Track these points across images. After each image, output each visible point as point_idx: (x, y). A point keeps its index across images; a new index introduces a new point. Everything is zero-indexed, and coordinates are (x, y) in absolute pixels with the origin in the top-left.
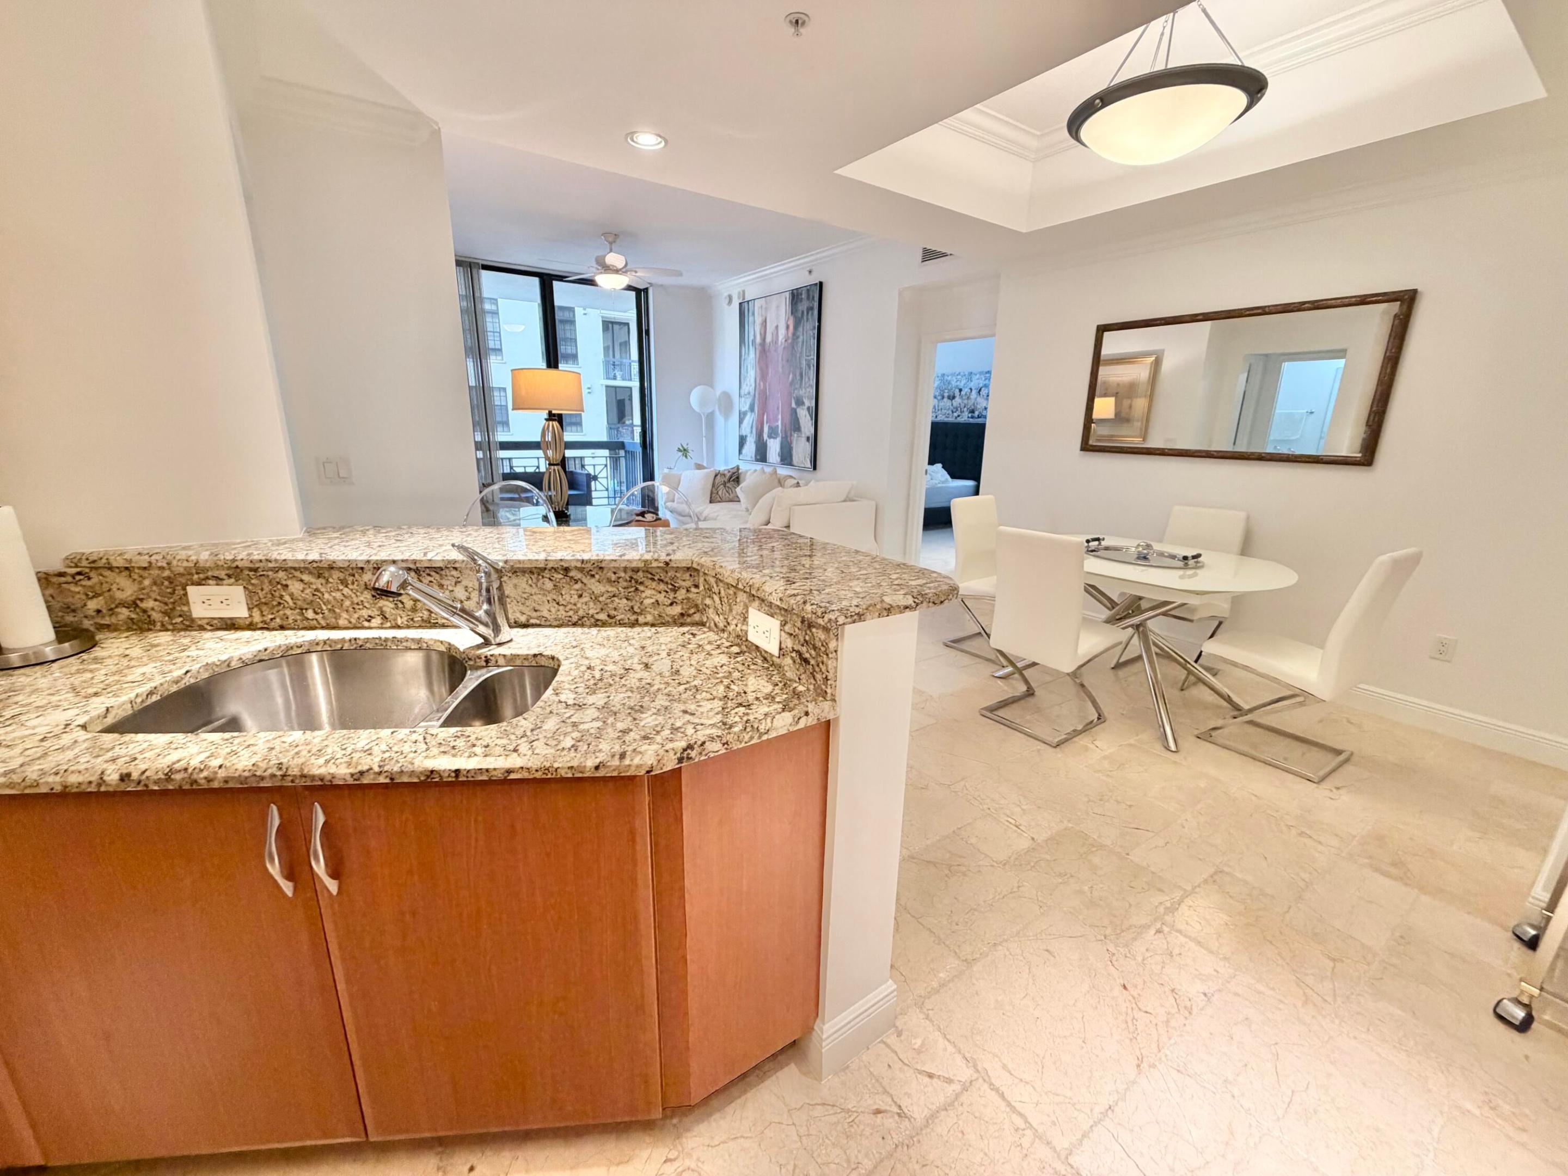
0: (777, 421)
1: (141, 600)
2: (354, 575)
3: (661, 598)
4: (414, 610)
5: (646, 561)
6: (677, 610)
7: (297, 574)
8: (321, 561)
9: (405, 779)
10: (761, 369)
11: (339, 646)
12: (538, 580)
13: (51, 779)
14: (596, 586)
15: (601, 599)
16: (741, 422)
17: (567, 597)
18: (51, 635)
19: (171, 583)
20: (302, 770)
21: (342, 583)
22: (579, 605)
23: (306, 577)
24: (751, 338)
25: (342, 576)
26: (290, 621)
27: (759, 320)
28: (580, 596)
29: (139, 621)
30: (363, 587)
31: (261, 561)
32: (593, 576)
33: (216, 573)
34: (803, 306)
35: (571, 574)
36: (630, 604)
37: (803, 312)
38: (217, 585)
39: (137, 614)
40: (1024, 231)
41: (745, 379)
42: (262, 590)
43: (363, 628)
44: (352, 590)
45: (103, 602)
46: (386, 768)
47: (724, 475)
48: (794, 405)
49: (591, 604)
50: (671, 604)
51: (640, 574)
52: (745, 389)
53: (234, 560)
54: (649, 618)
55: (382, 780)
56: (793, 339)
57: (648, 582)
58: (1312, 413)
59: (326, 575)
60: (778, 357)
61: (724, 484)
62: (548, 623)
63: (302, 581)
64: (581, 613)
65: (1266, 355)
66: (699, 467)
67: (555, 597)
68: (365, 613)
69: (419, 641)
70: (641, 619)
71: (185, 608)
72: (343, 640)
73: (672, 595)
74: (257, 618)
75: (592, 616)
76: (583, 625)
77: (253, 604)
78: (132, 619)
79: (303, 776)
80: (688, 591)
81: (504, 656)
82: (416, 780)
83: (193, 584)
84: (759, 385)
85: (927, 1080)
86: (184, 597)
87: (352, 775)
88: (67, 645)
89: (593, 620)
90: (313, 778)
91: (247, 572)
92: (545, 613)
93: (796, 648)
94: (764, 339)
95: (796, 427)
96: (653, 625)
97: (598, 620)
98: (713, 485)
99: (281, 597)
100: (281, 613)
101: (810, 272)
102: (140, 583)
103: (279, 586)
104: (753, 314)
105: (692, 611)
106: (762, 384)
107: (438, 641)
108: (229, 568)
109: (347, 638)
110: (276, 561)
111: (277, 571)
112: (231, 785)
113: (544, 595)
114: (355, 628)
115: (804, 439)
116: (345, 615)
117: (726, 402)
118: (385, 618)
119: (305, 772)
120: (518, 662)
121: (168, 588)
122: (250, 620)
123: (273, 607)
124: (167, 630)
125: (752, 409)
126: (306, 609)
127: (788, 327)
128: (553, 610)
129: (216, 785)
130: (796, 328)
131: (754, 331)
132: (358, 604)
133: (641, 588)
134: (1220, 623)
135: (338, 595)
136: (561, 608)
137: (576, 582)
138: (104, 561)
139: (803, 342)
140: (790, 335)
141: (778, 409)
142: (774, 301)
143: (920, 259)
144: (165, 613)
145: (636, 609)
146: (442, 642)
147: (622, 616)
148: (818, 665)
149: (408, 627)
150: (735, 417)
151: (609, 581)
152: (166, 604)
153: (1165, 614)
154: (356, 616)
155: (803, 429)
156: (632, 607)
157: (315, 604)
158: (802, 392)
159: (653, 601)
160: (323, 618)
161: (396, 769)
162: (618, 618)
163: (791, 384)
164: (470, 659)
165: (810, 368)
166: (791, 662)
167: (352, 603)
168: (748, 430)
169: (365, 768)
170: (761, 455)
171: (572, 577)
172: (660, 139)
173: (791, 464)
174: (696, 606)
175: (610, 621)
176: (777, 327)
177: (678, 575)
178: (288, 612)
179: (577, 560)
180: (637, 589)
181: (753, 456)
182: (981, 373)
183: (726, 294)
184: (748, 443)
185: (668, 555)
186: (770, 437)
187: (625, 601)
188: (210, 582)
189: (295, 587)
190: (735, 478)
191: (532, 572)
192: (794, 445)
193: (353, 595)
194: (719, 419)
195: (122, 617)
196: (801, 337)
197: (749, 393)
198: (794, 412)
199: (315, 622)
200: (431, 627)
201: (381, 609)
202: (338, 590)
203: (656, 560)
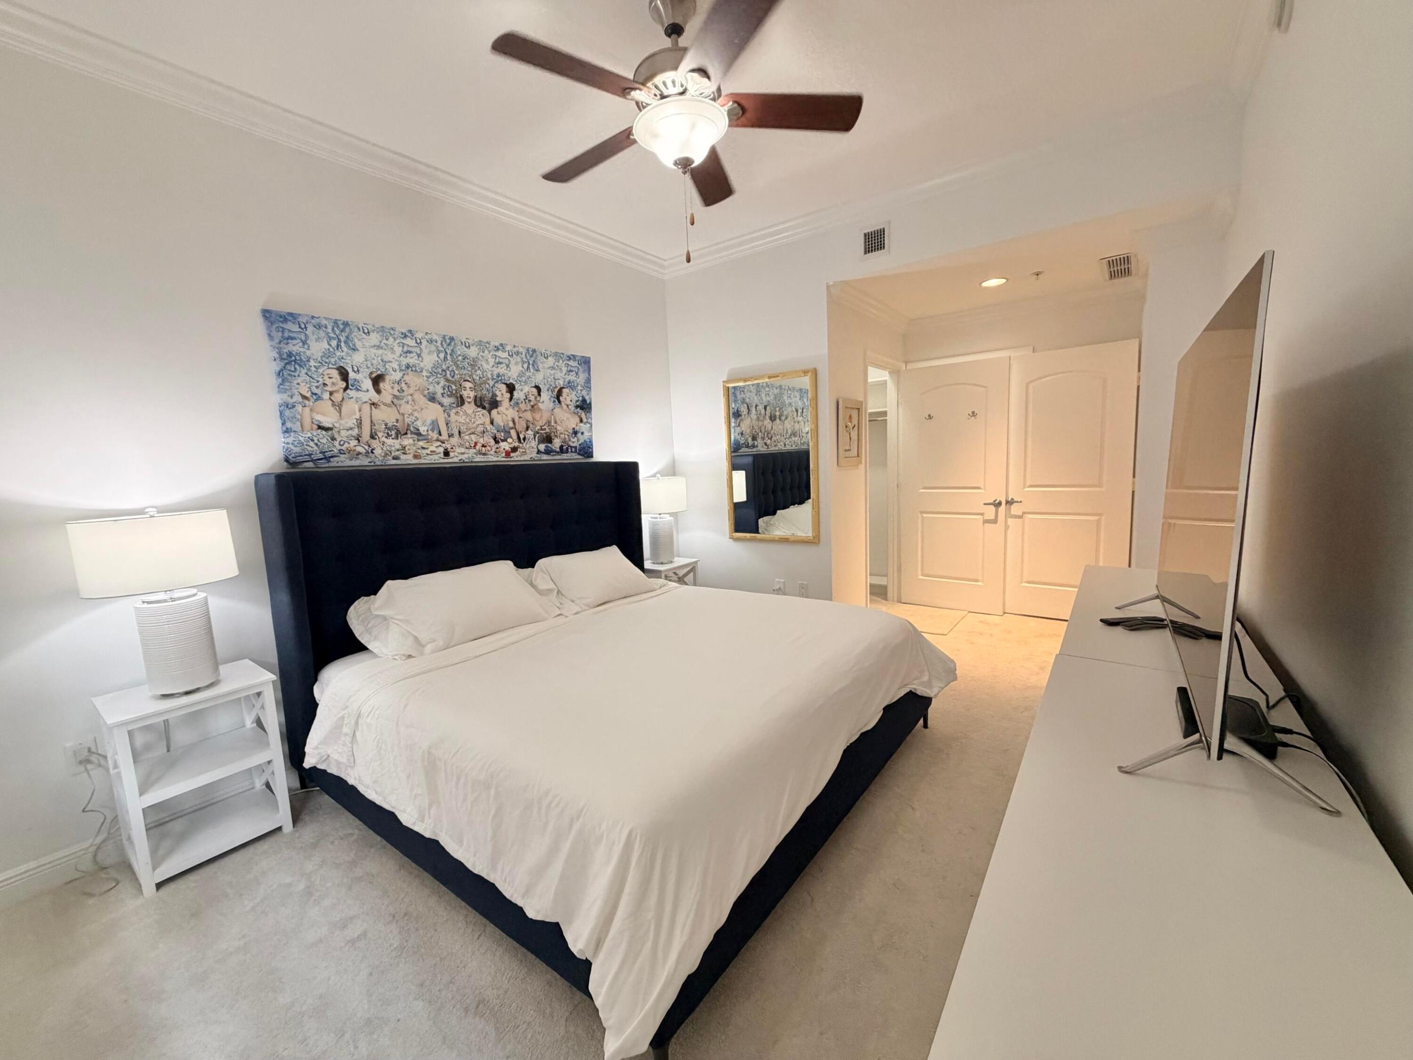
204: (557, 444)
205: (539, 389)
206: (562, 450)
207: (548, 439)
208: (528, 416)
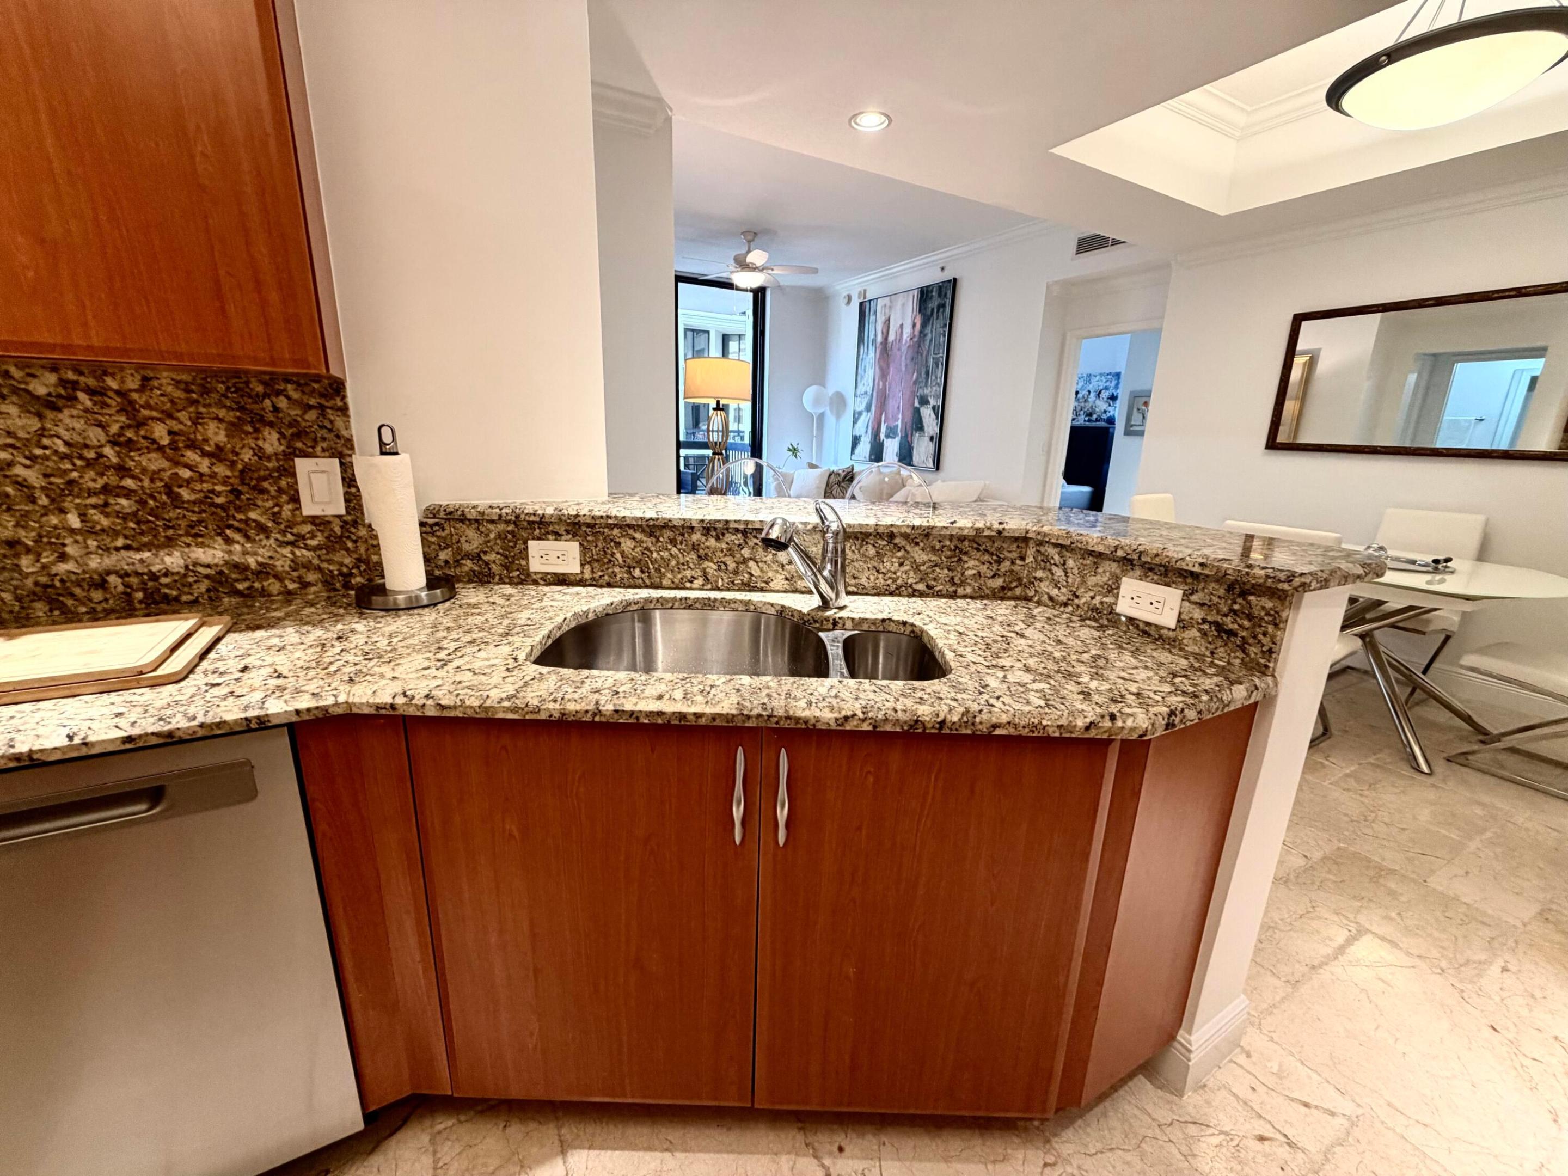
0: (897, 420)
1: (485, 553)
2: (683, 535)
3: (984, 569)
4: (736, 572)
5: (978, 529)
6: (999, 582)
7: (631, 532)
8: (658, 519)
9: (888, 728)
10: (881, 369)
11: (670, 605)
12: (861, 546)
13: (551, 706)
14: (920, 555)
15: (922, 568)
16: (855, 422)
17: (888, 565)
18: (422, 581)
19: (514, 536)
20: (786, 711)
21: (671, 542)
22: (899, 574)
23: (638, 536)
24: (872, 337)
25: (671, 534)
26: (618, 578)
27: (881, 319)
28: (901, 564)
29: (479, 573)
30: (690, 547)
31: (602, 517)
32: (917, 544)
33: (556, 528)
34: (933, 304)
35: (897, 541)
36: (951, 574)
37: (933, 309)
38: (556, 540)
39: (480, 566)
40: (1222, 214)
41: (862, 377)
42: (596, 546)
43: (685, 588)
44: (679, 550)
45: (450, 553)
46: (870, 715)
47: (839, 474)
48: (917, 404)
49: (912, 574)
50: (993, 577)
51: (966, 543)
52: (861, 389)
53: (577, 516)
54: (969, 590)
55: (866, 727)
56: (920, 337)
57: (974, 553)
58: (1482, 420)
59: (658, 534)
60: (902, 357)
61: (839, 484)
62: (865, 591)
63: (634, 538)
64: (899, 582)
65: (1435, 355)
66: (812, 466)
67: (876, 564)
68: (688, 573)
69: (747, 603)
70: (960, 591)
71: (523, 563)
72: (674, 599)
73: (995, 567)
74: (587, 575)
75: (911, 586)
76: (900, 595)
77: (585, 560)
78: (474, 571)
79: (788, 718)
80: (1013, 563)
81: (853, 619)
82: (898, 729)
83: (533, 539)
84: (878, 385)
85: (1303, 1109)
86: (524, 554)
87: (837, 719)
88: (438, 591)
89: (910, 590)
90: (798, 720)
91: (584, 528)
92: (864, 581)
93: (1209, 618)
94: (886, 338)
95: (918, 425)
96: (972, 598)
97: (915, 590)
98: (827, 485)
99: (613, 554)
100: (610, 570)
101: (943, 269)
102: (487, 535)
103: (612, 544)
104: (875, 313)
105: (1015, 584)
106: (881, 383)
107: (769, 603)
108: (568, 524)
109: (679, 596)
110: (616, 517)
111: (613, 529)
112: (718, 723)
113: (865, 562)
114: (677, 588)
115: (927, 439)
116: (669, 575)
117: (839, 401)
118: (707, 579)
119: (791, 713)
120: (865, 627)
121: (510, 541)
122: (580, 576)
123: (604, 564)
124: (505, 583)
125: (868, 409)
126: (634, 568)
127: (914, 325)
128: (872, 578)
129: (703, 721)
130: (924, 325)
131: (875, 329)
132: (683, 564)
133: (965, 558)
134: (1448, 638)
135: (665, 554)
136: (881, 576)
137: (899, 549)
138: (459, 513)
139: (931, 340)
140: (917, 333)
141: (898, 408)
142: (900, 301)
143: (1075, 251)
144: (505, 567)
145: (957, 580)
146: (772, 605)
147: (941, 587)
148: (1255, 637)
149: (728, 590)
150: (848, 417)
151: (933, 549)
152: (506, 557)
153: (1393, 626)
154: (680, 576)
155: (926, 428)
156: (952, 578)
157: (643, 563)
158: (927, 391)
159: (974, 572)
160: (649, 577)
161: (880, 716)
162: (937, 589)
163: (915, 383)
164: (816, 621)
165: (937, 366)
166: (1198, 634)
167: (678, 563)
168: (864, 430)
169: (849, 713)
170: (877, 454)
171: (895, 545)
172: (884, 118)
173: (910, 464)
174: (1019, 580)
175: (928, 591)
176: (902, 326)
177: (1005, 545)
178: (617, 570)
179: (908, 526)
180: (960, 559)
181: (868, 456)
182: (1101, 375)
183: (845, 294)
184: (862, 443)
185: (1000, 523)
186: (887, 436)
187: (946, 571)
188: (550, 537)
189: (627, 544)
190: (849, 477)
191: (857, 538)
192: (915, 445)
193: (680, 556)
194: (830, 420)
195: (466, 569)
196: (930, 335)
197: (866, 393)
198: (917, 411)
199: (640, 581)
200: (750, 591)
201: (704, 569)
202: (667, 549)
203: (989, 528)
204: (1095, 417)
205: (1089, 392)
206: (1097, 420)
207: (1090, 415)
208: (1083, 404)
